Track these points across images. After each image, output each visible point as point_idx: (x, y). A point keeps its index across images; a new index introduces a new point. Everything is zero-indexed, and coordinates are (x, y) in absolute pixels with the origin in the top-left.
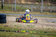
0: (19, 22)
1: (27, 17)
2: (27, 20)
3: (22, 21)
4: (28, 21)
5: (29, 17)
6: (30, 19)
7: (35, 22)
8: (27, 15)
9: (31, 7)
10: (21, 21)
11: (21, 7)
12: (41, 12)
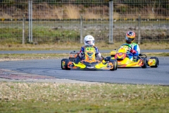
0: (66, 68)
1: (88, 54)
2: (87, 64)
3: (75, 65)
4: (90, 66)
5: (94, 53)
6: (96, 61)
7: (108, 67)
8: (87, 50)
9: (85, 29)
10: (73, 66)
11: (56, 29)
12: (110, 42)
